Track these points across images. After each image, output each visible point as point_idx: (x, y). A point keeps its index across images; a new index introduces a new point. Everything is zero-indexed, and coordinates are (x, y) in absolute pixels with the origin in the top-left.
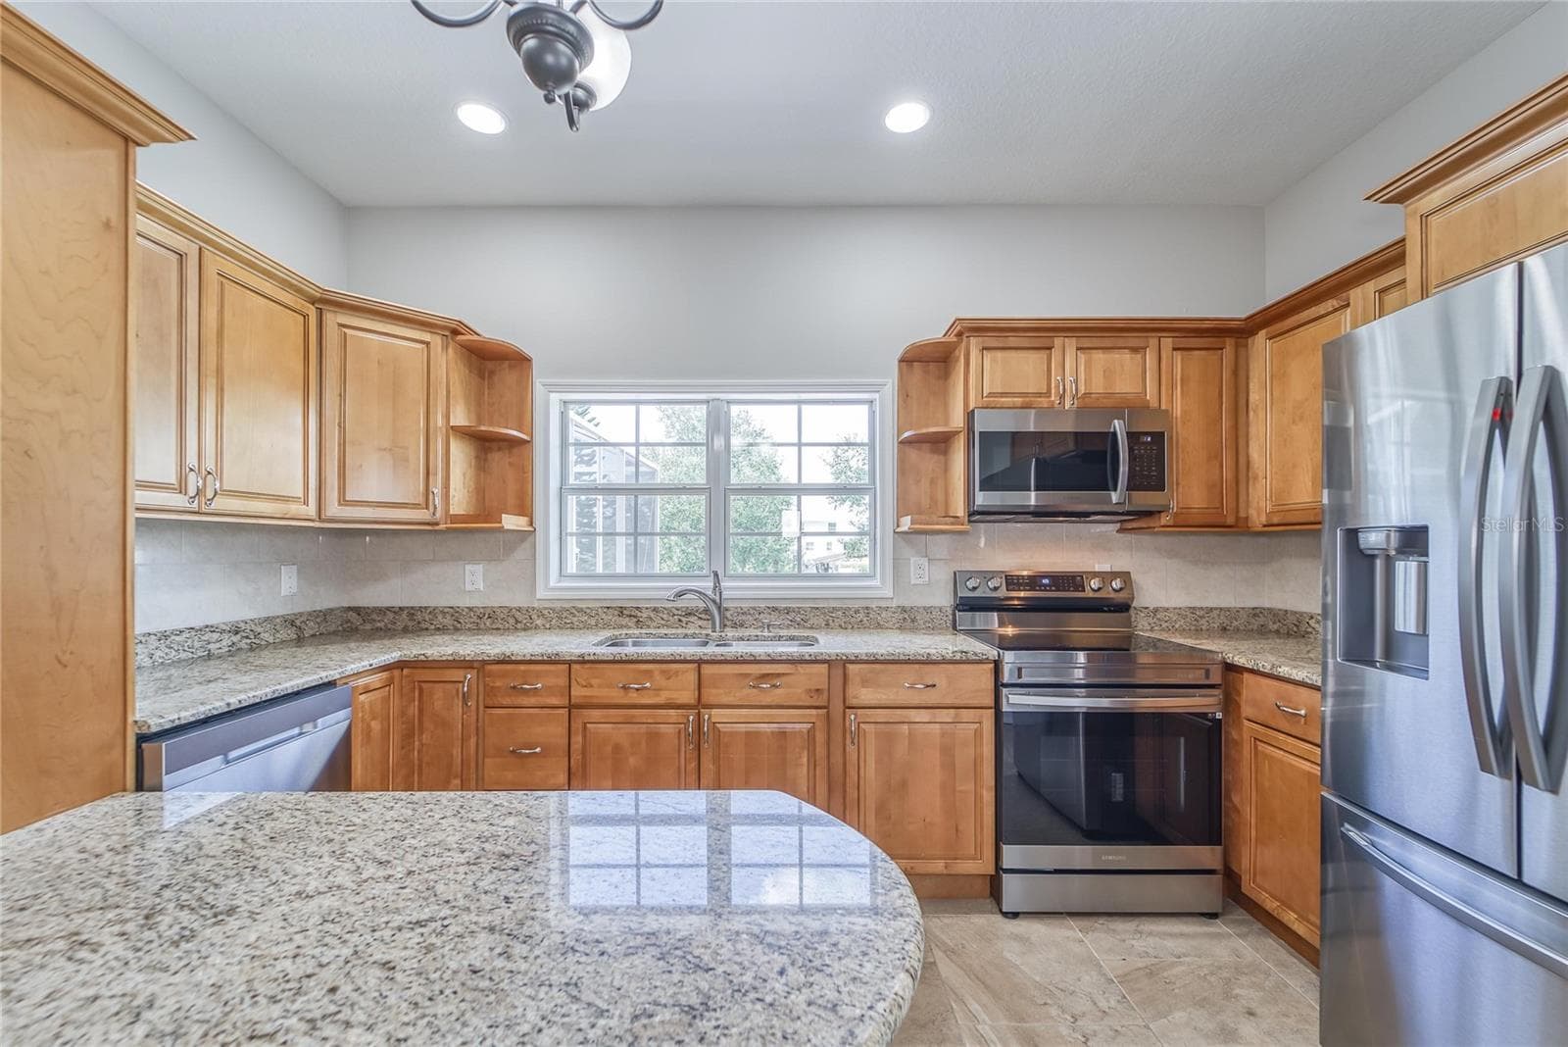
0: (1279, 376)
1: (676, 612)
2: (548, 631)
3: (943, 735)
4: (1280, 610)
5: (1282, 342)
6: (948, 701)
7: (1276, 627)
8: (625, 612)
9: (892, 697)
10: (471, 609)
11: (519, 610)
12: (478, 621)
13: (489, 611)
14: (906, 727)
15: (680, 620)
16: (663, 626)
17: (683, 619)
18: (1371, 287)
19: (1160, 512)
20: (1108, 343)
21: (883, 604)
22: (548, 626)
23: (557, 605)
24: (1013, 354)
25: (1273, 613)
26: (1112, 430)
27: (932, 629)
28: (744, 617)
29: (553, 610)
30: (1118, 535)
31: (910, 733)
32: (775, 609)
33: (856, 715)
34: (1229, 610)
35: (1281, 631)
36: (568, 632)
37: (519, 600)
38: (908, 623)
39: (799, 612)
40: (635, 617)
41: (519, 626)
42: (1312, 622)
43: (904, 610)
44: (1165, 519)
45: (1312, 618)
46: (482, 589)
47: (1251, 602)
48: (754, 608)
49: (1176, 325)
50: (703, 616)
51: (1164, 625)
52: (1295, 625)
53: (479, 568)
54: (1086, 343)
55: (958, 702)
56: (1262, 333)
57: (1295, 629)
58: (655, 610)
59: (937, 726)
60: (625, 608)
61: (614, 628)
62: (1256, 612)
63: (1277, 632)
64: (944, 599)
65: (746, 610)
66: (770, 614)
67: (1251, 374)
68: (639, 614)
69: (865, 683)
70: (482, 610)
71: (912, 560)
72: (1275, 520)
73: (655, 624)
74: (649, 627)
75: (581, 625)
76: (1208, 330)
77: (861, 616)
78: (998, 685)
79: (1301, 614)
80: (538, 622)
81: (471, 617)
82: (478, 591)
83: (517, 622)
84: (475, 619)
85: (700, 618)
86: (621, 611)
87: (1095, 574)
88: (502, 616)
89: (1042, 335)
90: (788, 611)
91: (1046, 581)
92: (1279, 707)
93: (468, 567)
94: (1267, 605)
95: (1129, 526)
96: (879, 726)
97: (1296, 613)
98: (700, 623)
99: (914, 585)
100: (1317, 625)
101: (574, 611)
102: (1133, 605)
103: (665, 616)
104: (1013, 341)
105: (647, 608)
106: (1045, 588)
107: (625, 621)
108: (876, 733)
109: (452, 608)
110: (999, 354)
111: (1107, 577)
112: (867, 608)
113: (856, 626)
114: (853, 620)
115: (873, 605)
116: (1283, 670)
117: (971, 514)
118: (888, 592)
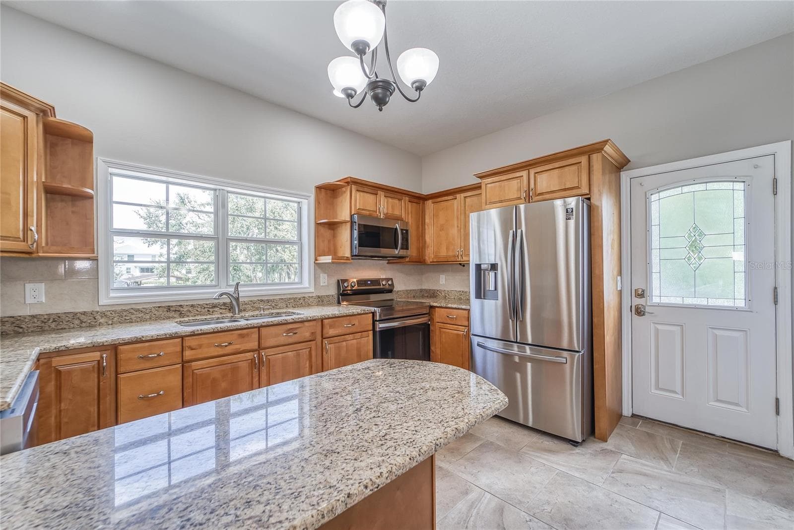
0: (435, 215)
1: (206, 306)
2: (110, 326)
3: (357, 343)
4: (428, 289)
5: (436, 205)
6: (359, 330)
7: (426, 295)
8: (171, 309)
9: (340, 331)
10: (33, 317)
11: (84, 313)
12: (43, 325)
13: (53, 316)
14: (344, 343)
15: (208, 311)
16: (198, 314)
17: (210, 310)
18: (463, 195)
19: (406, 257)
20: (393, 196)
21: (311, 295)
22: (110, 322)
23: (118, 308)
24: (365, 194)
25: (427, 291)
26: (395, 227)
27: (330, 304)
28: (246, 306)
29: (115, 311)
30: (387, 265)
31: (346, 345)
32: (262, 301)
33: (327, 341)
34: (415, 290)
35: (429, 296)
36: (128, 325)
37: (83, 306)
38: (321, 303)
39: (274, 301)
40: (178, 311)
41: (84, 325)
42: (438, 292)
43: (319, 297)
44: (407, 259)
46: (44, 301)
47: (420, 288)
48: (251, 301)
49: (410, 193)
50: (223, 307)
51: (400, 297)
52: (433, 294)
53: (42, 286)
54: (388, 195)
55: (362, 330)
56: (430, 201)
58: (192, 306)
59: (355, 340)
60: (172, 306)
61: (164, 319)
62: (421, 290)
63: (427, 296)
64: (333, 291)
65: (247, 302)
66: (259, 303)
67: (426, 213)
68: (182, 309)
69: (331, 326)
70: (46, 317)
71: (321, 275)
72: (435, 260)
73: (192, 314)
74: (188, 316)
75: (139, 320)
76: (417, 197)
77: (301, 301)
78: (374, 321)
79: (435, 290)
80: (101, 321)
81: (34, 322)
82: (41, 303)
83: (82, 322)
84: (39, 323)
85: (220, 308)
86: (169, 308)
87: (383, 279)
88: (67, 319)
89: (374, 189)
90: (268, 301)
91: (369, 282)
92: (448, 317)
93: (29, 286)
94: (424, 288)
95: (391, 261)
96: (336, 344)
97: (433, 290)
98: (221, 311)
99: (322, 286)
101: (132, 311)
102: (394, 290)
103: (199, 309)
104: (366, 189)
105: (187, 306)
106: (369, 285)
107: (172, 314)
108: (335, 348)
109: (13, 317)
110: (362, 194)
111: (387, 280)
112: (304, 297)
113: (299, 306)
114: (298, 303)
115: (306, 296)
116: (450, 305)
117: (352, 256)
118: (312, 290)
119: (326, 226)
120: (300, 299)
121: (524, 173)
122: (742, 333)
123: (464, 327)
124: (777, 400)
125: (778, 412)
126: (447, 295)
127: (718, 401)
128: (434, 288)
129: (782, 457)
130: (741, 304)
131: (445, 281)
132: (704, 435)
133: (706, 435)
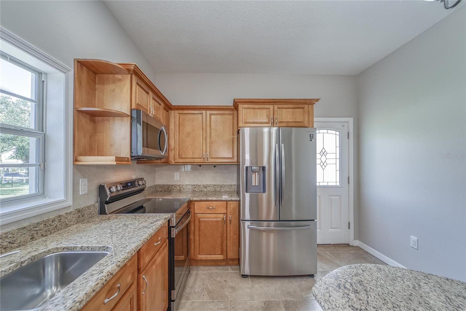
0: (182, 124)
4: (162, 185)
5: (182, 116)
7: (160, 190)
20: (157, 99)
21: (68, 210)
24: (142, 90)
25: (160, 186)
26: (161, 130)
35: (163, 190)
42: (173, 187)
43: (79, 211)
45: (173, 186)
52: (167, 188)
54: (154, 97)
56: (176, 111)
57: (167, 189)
63: (161, 191)
64: (93, 200)
71: (80, 181)
72: (181, 161)
76: (168, 106)
77: (56, 223)
78: (170, 228)
79: (169, 185)
87: (138, 180)
89: (147, 87)
92: (207, 208)
97: (167, 185)
99: (82, 195)
100: (174, 188)
104: (142, 85)
106: (129, 187)
110: (140, 88)
111: (141, 180)
112: (60, 216)
113: (53, 231)
114: (51, 227)
115: (62, 213)
116: (210, 199)
117: (131, 157)
118: (70, 203)
119: (88, 116)
120: (53, 221)
121: (271, 107)
122: (339, 197)
123: (223, 215)
124: (349, 223)
125: (349, 228)
126: (182, 189)
127: (332, 228)
128: (169, 184)
129: (350, 246)
130: (338, 184)
131: (180, 177)
132: (327, 245)
133: (328, 245)
